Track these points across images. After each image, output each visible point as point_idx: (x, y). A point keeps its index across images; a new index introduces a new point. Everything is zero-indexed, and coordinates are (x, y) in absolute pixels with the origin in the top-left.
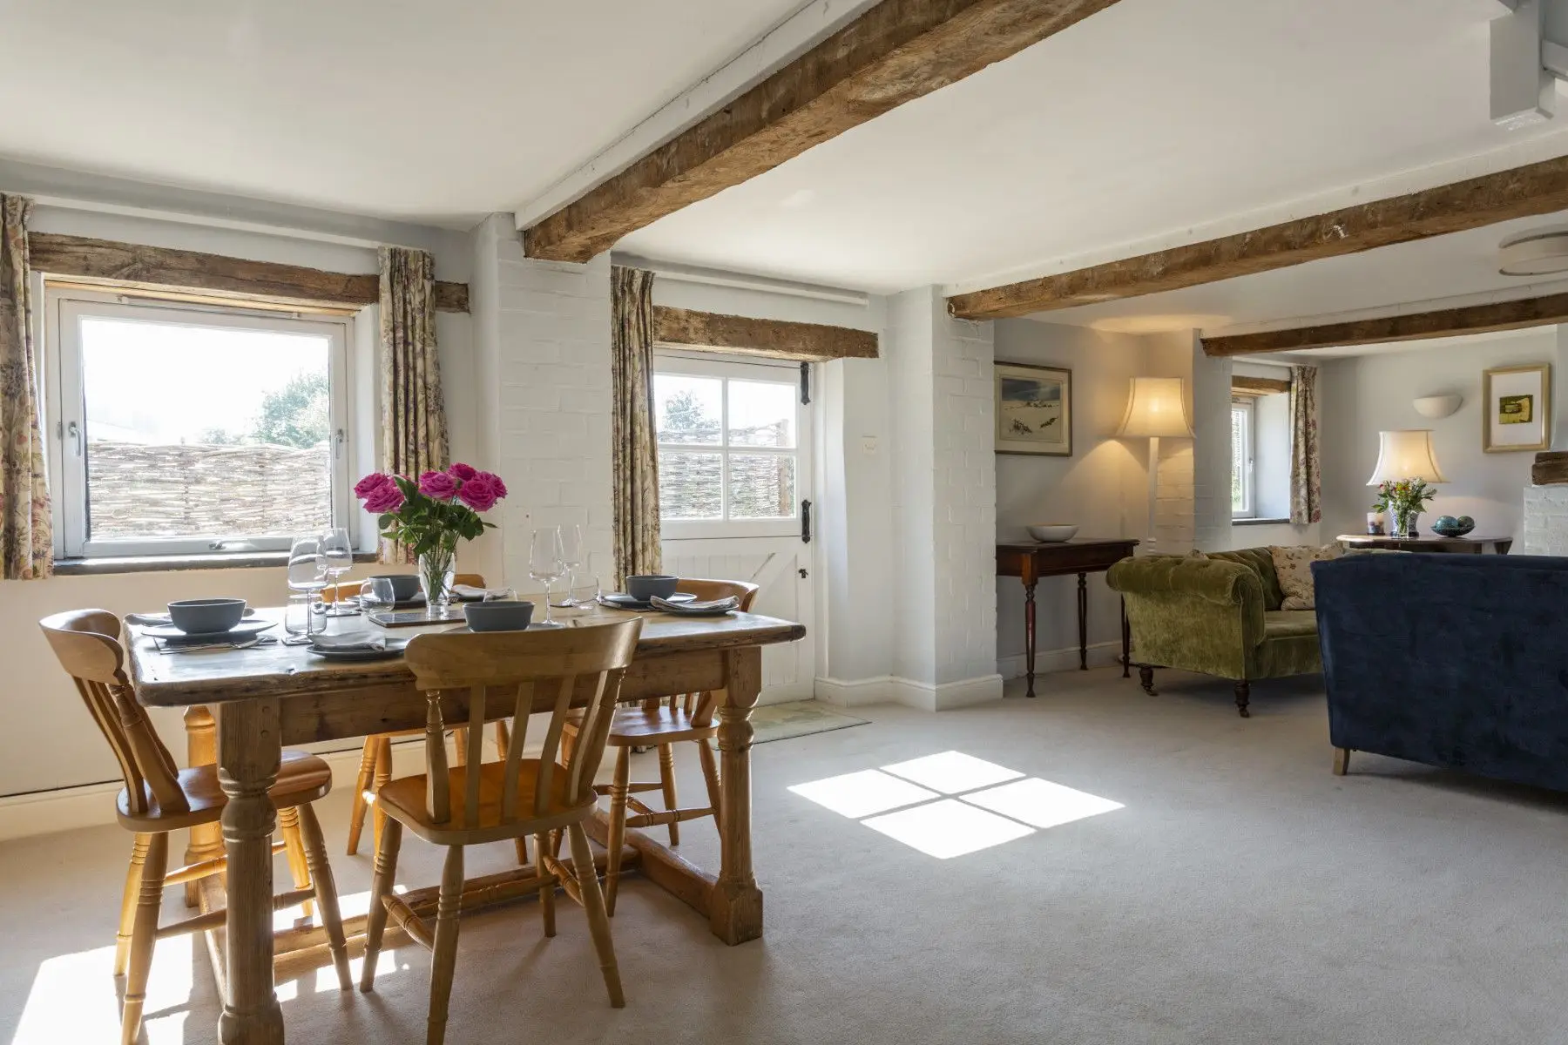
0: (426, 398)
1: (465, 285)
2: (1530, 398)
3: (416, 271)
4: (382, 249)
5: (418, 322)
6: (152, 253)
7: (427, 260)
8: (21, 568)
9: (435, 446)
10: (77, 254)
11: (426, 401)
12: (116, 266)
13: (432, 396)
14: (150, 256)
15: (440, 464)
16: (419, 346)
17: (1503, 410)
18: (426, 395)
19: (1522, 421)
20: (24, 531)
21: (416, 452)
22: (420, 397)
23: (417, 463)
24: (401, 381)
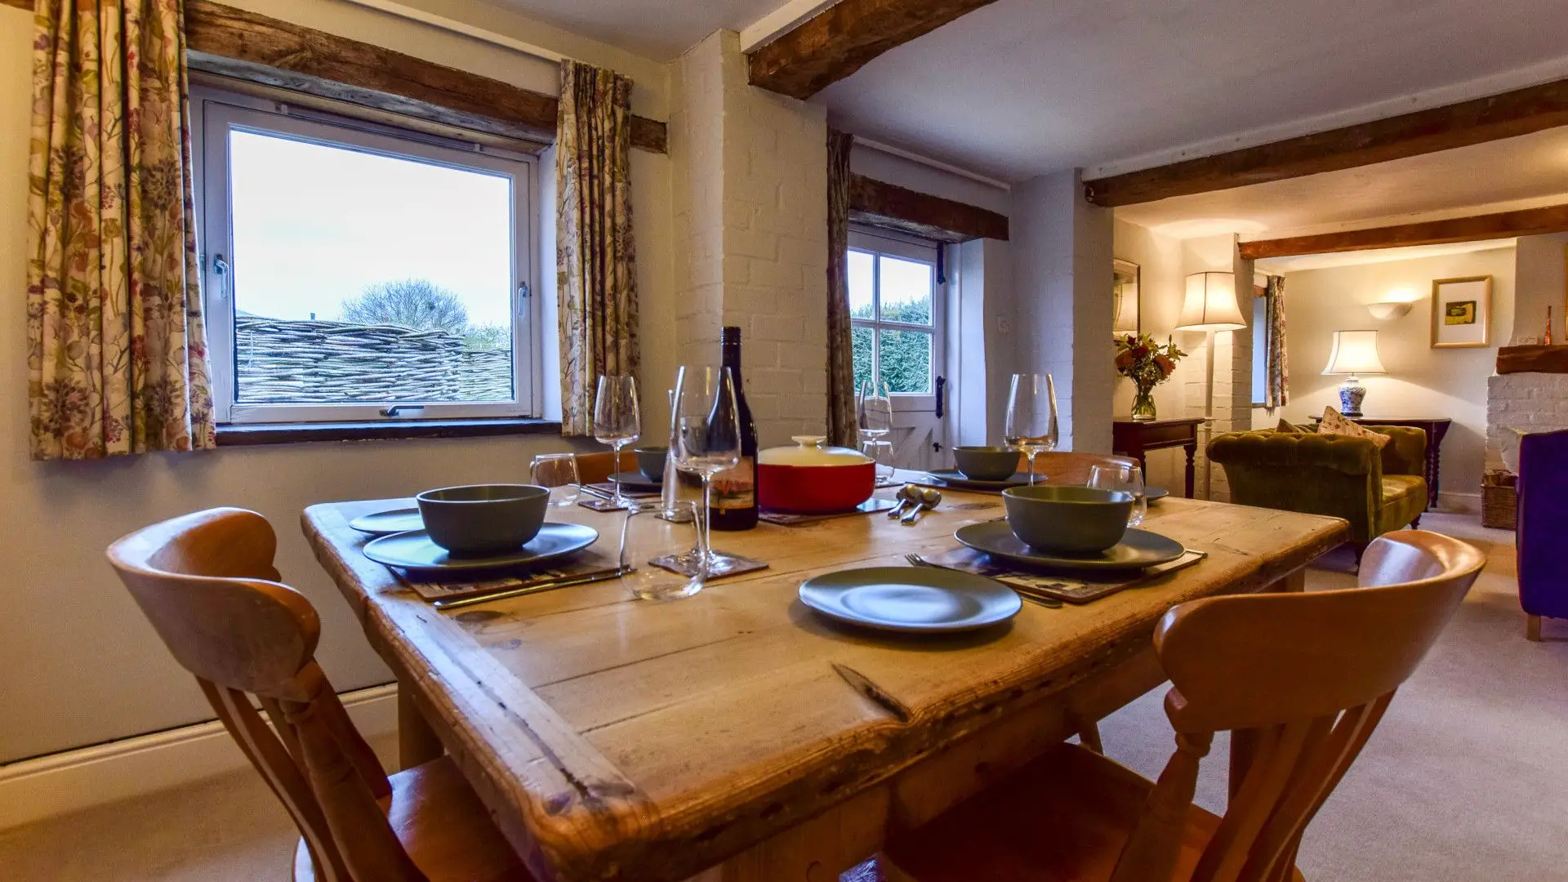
0: (614, 241)
1: (664, 124)
2: (1474, 303)
3: (605, 93)
4: (566, 61)
5: (607, 152)
6: (324, 41)
7: (619, 83)
8: (175, 434)
9: (623, 297)
10: (230, 30)
11: (614, 245)
12: (281, 51)
13: (621, 241)
14: (321, 44)
15: (626, 320)
16: (608, 179)
17: (1449, 313)
18: (615, 239)
19: (1466, 323)
20: (178, 386)
21: (603, 305)
22: (609, 239)
23: (604, 318)
24: (587, 220)
